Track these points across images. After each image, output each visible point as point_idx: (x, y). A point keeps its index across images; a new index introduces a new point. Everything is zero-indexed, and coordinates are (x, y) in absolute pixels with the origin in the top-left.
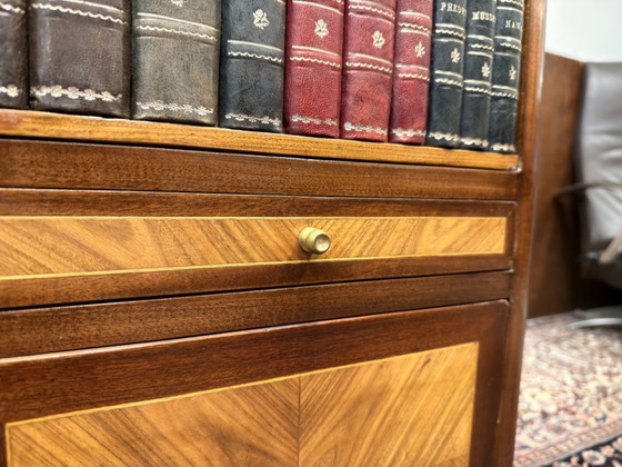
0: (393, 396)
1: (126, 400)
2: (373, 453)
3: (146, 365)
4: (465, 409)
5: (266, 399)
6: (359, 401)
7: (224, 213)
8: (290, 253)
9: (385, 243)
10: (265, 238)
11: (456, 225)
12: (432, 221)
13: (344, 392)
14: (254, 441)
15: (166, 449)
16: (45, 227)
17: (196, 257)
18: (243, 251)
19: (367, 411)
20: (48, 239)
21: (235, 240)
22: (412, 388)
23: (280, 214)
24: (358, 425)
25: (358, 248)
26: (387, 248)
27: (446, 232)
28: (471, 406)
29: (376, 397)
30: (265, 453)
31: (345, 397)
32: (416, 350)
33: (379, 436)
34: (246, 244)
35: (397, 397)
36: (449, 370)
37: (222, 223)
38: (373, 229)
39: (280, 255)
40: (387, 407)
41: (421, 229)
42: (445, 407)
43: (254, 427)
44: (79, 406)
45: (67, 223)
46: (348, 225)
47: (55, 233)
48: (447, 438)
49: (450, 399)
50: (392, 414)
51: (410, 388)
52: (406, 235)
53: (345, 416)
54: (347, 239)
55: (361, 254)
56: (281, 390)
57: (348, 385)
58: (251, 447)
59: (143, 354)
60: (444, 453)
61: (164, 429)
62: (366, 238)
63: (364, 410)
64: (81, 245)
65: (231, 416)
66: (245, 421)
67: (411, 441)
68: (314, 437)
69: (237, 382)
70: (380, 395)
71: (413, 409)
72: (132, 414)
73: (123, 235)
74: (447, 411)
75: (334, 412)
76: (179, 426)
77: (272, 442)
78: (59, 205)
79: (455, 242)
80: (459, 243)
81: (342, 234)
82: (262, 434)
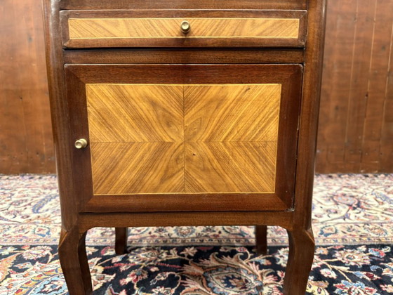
0: (229, 102)
1: (120, 83)
2: (220, 126)
3: (125, 71)
4: (273, 117)
5: (170, 92)
6: (211, 101)
7: (150, 17)
8: (177, 34)
9: (223, 30)
10: (166, 27)
11: (265, 22)
12: (250, 20)
13: (204, 96)
14: (165, 107)
15: (134, 103)
16: (93, 22)
17: (141, 34)
18: (158, 32)
19: (215, 106)
20: (95, 26)
21: (154, 27)
22: (239, 101)
23: (173, 17)
24: (211, 112)
25: (209, 33)
26: (225, 33)
27: (259, 26)
28: (278, 116)
29: (220, 101)
30: (170, 113)
31: (204, 98)
32: (242, 83)
33: (222, 119)
34: (159, 29)
35: (231, 103)
36: (262, 95)
37: (149, 21)
38: (217, 24)
39: (173, 34)
40: (226, 106)
41: (243, 24)
42: (260, 114)
43: (165, 102)
44: (106, 82)
45: (100, 21)
46: (204, 22)
47: (96, 24)
48: (262, 130)
49: (263, 110)
50: (228, 110)
51: (239, 100)
52: (235, 27)
53: (204, 106)
54: (204, 28)
55: (211, 35)
56: (176, 89)
57: (206, 93)
58: (164, 109)
59: (125, 67)
60: (260, 136)
61: (133, 95)
62: (214, 28)
63: (214, 105)
64: (104, 29)
65: (156, 95)
66: (161, 99)
67: (240, 126)
68: (190, 112)
69: (158, 83)
70: (222, 100)
71: (241, 111)
72: (122, 88)
73: (116, 25)
74: (262, 116)
75: (199, 104)
76: (138, 96)
77: (173, 109)
78: (97, 15)
79: (264, 31)
80: (267, 32)
81: (201, 26)
82: (168, 105)
